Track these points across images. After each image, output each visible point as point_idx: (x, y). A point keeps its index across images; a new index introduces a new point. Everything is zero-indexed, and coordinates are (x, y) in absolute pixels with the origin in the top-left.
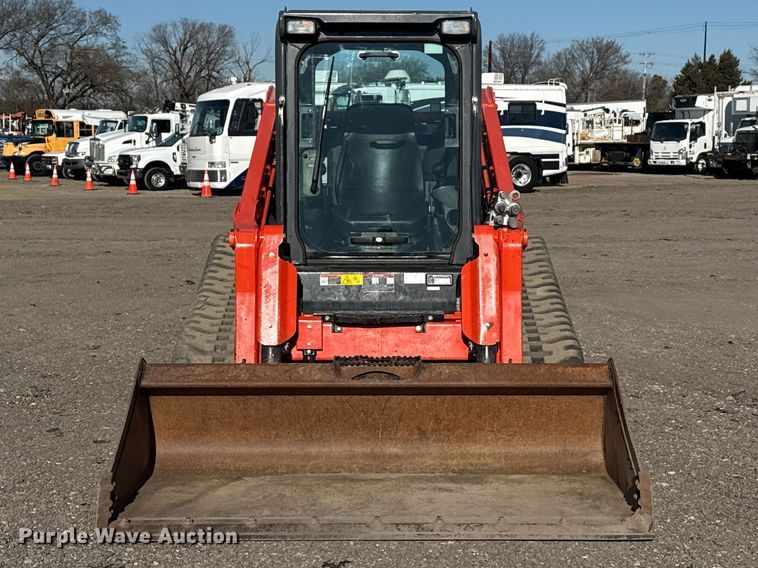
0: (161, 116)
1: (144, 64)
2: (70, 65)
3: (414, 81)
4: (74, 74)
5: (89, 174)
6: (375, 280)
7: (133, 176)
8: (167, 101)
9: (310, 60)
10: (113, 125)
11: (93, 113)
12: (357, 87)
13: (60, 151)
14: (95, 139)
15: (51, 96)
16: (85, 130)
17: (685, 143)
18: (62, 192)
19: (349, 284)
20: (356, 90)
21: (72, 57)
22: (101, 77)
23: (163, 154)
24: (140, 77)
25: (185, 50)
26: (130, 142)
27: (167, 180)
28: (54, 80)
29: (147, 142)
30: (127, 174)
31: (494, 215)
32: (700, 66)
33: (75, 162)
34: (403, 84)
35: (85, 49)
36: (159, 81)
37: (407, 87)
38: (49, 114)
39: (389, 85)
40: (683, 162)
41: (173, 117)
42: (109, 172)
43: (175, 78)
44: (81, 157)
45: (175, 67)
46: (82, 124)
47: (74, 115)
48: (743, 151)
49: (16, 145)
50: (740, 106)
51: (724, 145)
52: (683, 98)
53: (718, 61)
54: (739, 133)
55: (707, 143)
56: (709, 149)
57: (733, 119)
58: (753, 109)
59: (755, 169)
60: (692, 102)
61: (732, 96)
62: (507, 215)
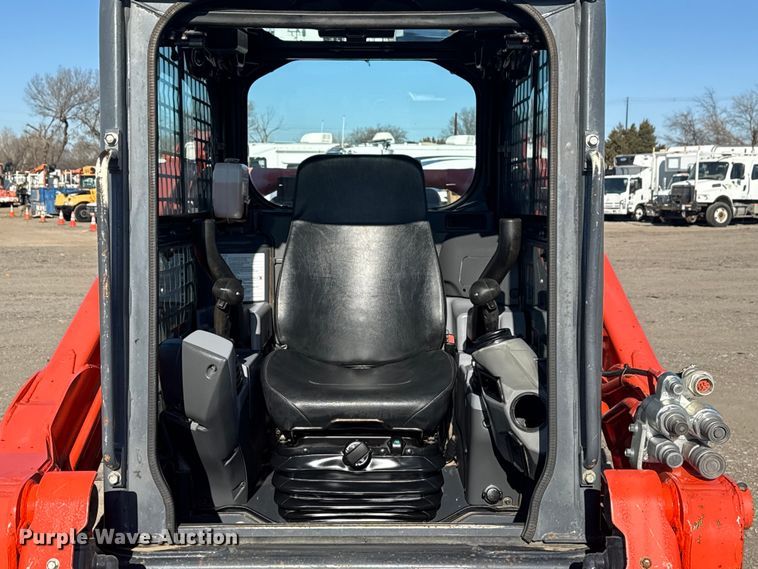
3: (398, 142)
12: (348, 147)
17: (626, 194)
20: (348, 150)
32: (624, 133)
34: (388, 145)
37: (392, 146)
39: (377, 146)
40: (624, 212)
48: (678, 202)
49: (66, 195)
50: (673, 164)
51: (660, 198)
52: (623, 157)
53: (638, 129)
54: (674, 187)
55: (644, 195)
56: (646, 201)
57: (666, 175)
58: (684, 167)
59: (689, 219)
60: (630, 161)
61: (665, 155)
62: (683, 437)
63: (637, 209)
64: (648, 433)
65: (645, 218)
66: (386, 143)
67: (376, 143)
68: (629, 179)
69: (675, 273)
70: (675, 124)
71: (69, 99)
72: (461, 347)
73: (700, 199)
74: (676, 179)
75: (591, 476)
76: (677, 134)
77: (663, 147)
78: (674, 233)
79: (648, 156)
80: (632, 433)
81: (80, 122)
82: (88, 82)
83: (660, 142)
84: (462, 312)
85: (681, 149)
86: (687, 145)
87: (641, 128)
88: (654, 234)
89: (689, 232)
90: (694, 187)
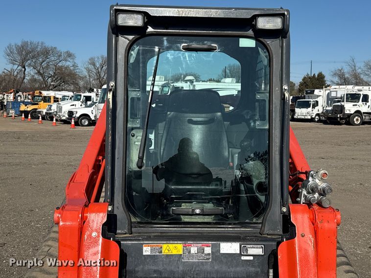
0: (87, 94)
1: (85, 73)
2: (54, 73)
3: (197, 81)
4: (56, 76)
5: (54, 119)
6: (194, 250)
7: (73, 121)
8: (91, 88)
9: (139, 49)
10: (68, 98)
11: (59, 93)
12: (173, 83)
13: (44, 108)
14: (59, 104)
15: (46, 86)
16: (56, 100)
17: (310, 109)
18: (41, 127)
19: (170, 253)
20: (172, 84)
21: (55, 70)
22: (67, 78)
23: (87, 111)
24: (83, 78)
25: (102, 68)
26: (74, 105)
27: (89, 122)
28: (48, 79)
29: (81, 105)
30: (71, 119)
31: (305, 193)
32: (310, 78)
33: (50, 113)
34: (193, 82)
35: (61, 66)
36: (91, 80)
37: (195, 83)
38: (41, 93)
39: (187, 82)
40: (309, 117)
41: (93, 95)
42: (64, 118)
43: (98, 79)
44: (53, 111)
45: (98, 74)
46: (54, 97)
47: (51, 94)
48: (336, 113)
49: (26, 105)
50: (333, 94)
51: (327, 111)
52: (309, 90)
53: (316, 76)
54: (334, 106)
55: (319, 109)
56: (320, 112)
57: (330, 99)
58: (339, 96)
59: (341, 121)
60: (313, 92)
61: (330, 90)
62: (317, 194)
63: (316, 116)
64: (304, 192)
65: (320, 121)
66: (191, 82)
67: (186, 81)
68: (312, 101)
69: (333, 147)
70: (335, 74)
71: (27, 56)
72: (235, 168)
73: (347, 112)
74: (335, 102)
75: (284, 209)
76: (336, 79)
77: (329, 86)
78: (334, 128)
79: (321, 90)
80: (299, 192)
81: (32, 68)
82: (37, 47)
83: (328, 83)
84: (236, 154)
85: (337, 87)
86: (341, 85)
87: (318, 76)
88: (324, 129)
89: (341, 128)
90: (344, 106)
